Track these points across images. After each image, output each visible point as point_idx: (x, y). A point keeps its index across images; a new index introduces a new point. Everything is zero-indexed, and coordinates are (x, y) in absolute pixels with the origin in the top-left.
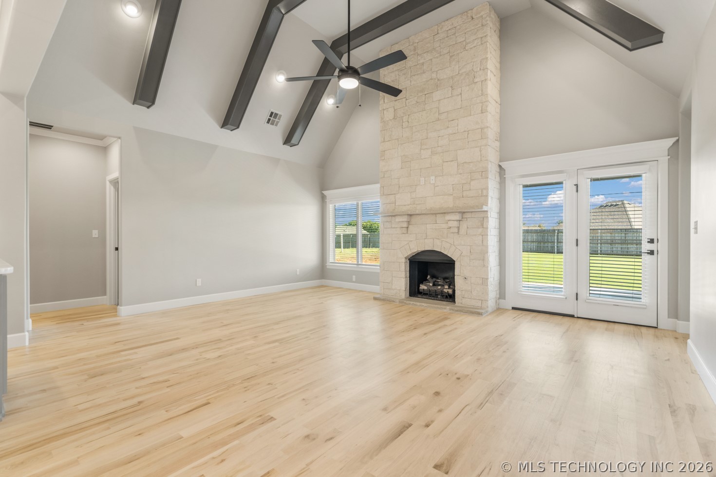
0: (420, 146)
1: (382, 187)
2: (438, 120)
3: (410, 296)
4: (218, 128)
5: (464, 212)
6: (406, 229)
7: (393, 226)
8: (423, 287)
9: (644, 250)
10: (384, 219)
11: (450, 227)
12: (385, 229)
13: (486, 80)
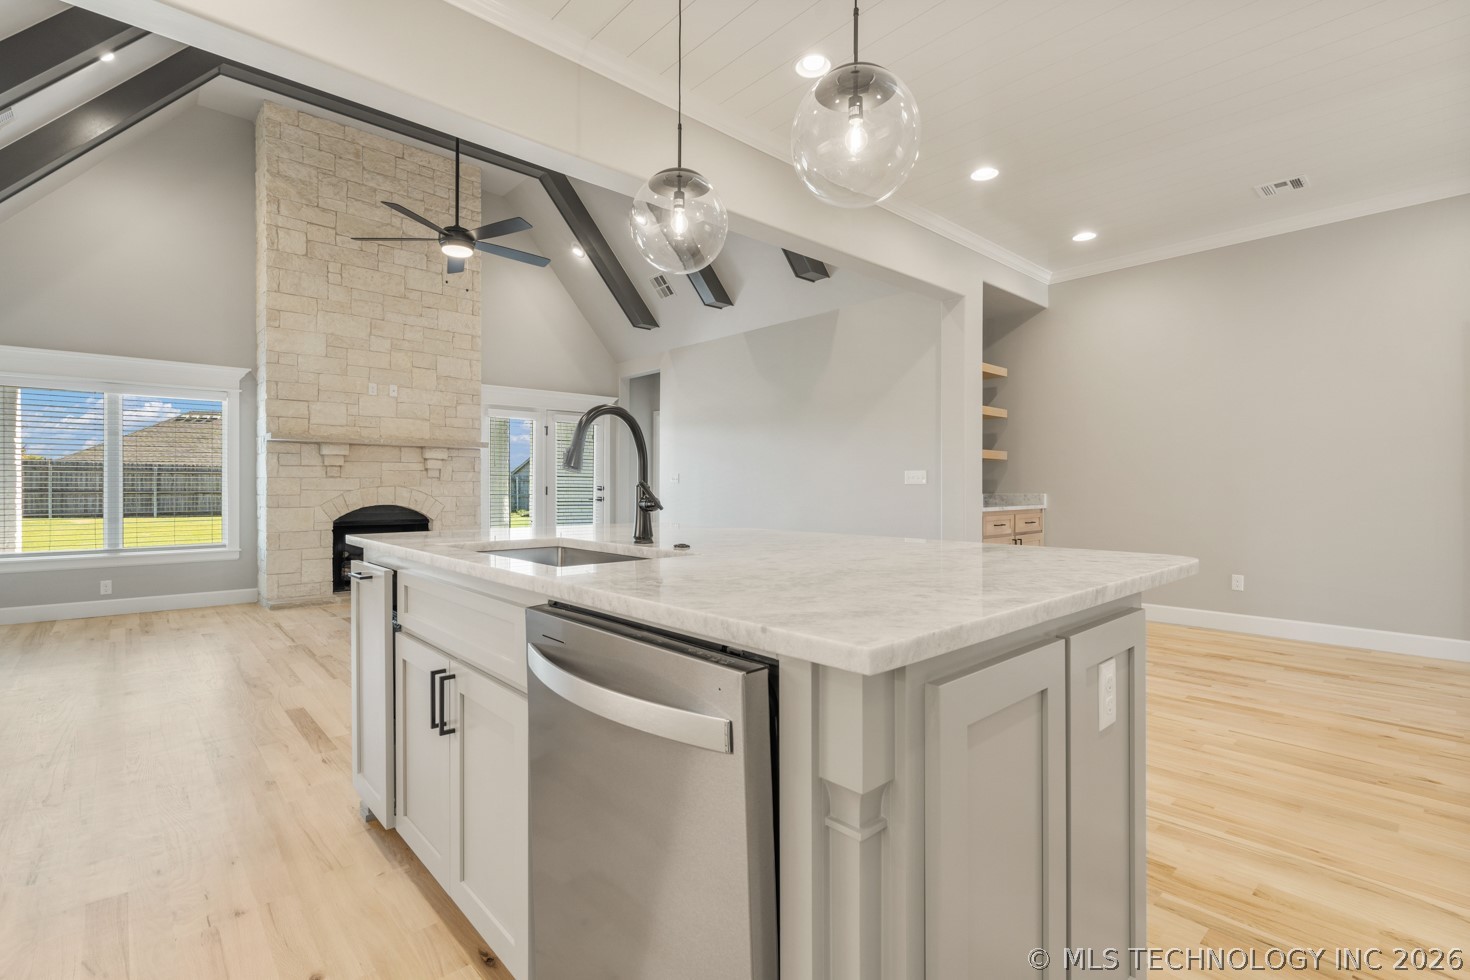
0: (369, 329)
3: (334, 590)
5: (450, 449)
6: (339, 469)
9: (595, 498)
10: (280, 447)
11: (426, 470)
12: (281, 468)
13: (478, 272)
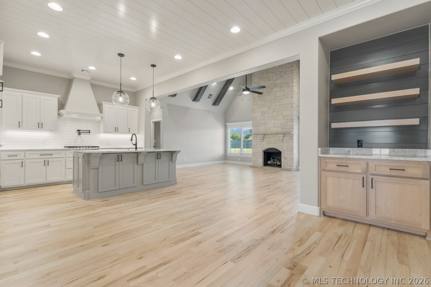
0: (268, 108)
1: (253, 123)
2: (275, 99)
3: (264, 166)
4: (192, 101)
5: (285, 134)
6: (262, 140)
7: (257, 138)
8: (269, 162)
10: (254, 136)
11: (279, 139)
12: (254, 140)
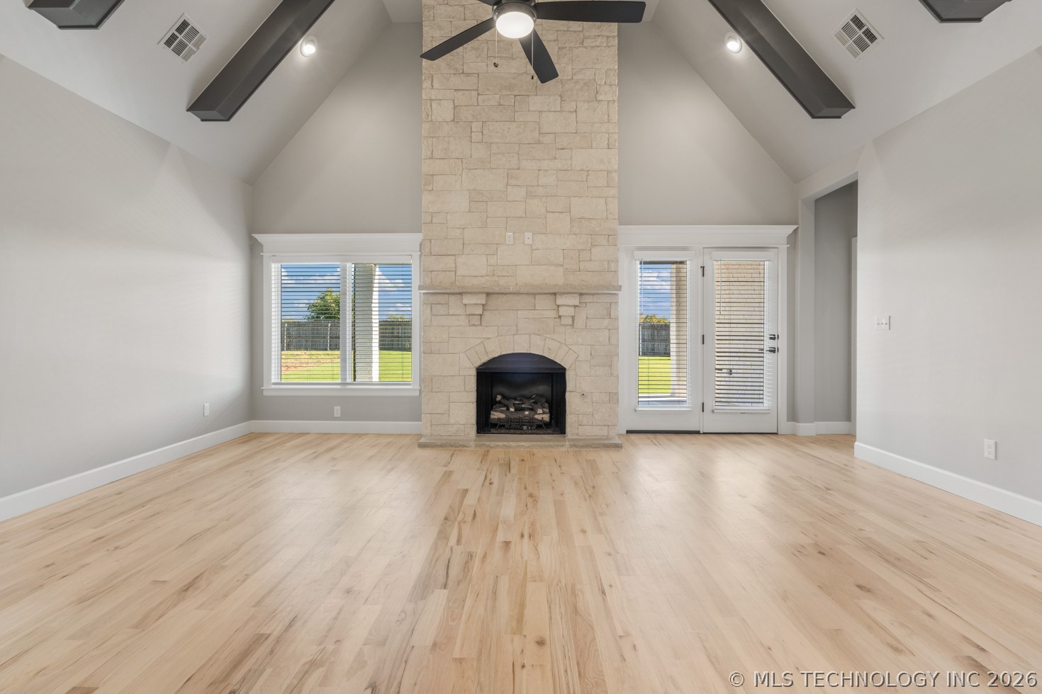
0: (506, 180)
1: (427, 240)
2: (539, 142)
3: (478, 433)
5: (583, 294)
6: (479, 317)
7: (453, 310)
8: (496, 415)
9: (766, 348)
10: (432, 298)
11: (560, 317)
12: (433, 318)
13: (614, 101)
